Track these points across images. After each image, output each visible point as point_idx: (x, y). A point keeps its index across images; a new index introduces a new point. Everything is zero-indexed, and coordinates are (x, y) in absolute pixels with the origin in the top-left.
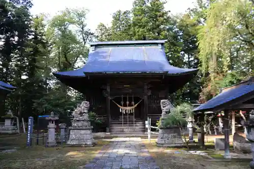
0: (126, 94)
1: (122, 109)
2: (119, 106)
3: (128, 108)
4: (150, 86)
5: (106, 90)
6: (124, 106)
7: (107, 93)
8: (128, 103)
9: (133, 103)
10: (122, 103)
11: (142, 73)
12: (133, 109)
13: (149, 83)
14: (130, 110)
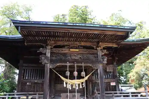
0: (74, 61)
1: (66, 83)
2: (62, 78)
3: (76, 82)
4: (105, 51)
5: (45, 54)
6: (70, 79)
7: (46, 58)
8: (76, 73)
9: (83, 74)
10: (68, 74)
11: (101, 26)
12: (82, 83)
13: (104, 48)
14: (79, 85)
